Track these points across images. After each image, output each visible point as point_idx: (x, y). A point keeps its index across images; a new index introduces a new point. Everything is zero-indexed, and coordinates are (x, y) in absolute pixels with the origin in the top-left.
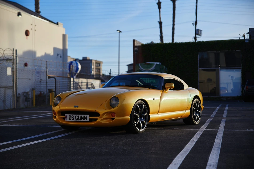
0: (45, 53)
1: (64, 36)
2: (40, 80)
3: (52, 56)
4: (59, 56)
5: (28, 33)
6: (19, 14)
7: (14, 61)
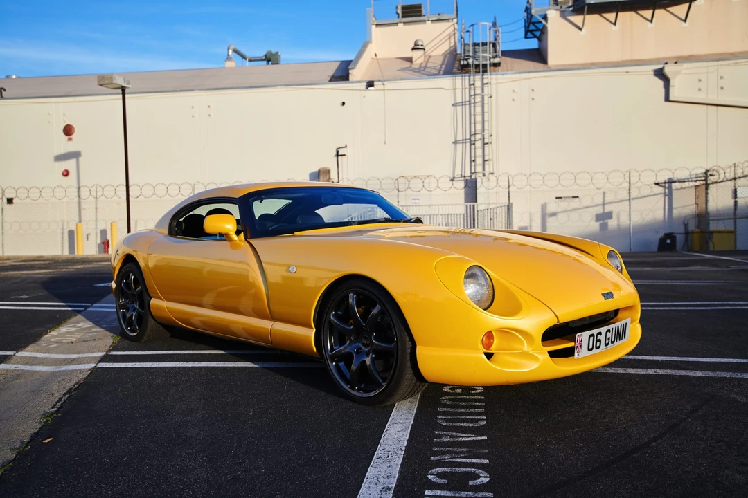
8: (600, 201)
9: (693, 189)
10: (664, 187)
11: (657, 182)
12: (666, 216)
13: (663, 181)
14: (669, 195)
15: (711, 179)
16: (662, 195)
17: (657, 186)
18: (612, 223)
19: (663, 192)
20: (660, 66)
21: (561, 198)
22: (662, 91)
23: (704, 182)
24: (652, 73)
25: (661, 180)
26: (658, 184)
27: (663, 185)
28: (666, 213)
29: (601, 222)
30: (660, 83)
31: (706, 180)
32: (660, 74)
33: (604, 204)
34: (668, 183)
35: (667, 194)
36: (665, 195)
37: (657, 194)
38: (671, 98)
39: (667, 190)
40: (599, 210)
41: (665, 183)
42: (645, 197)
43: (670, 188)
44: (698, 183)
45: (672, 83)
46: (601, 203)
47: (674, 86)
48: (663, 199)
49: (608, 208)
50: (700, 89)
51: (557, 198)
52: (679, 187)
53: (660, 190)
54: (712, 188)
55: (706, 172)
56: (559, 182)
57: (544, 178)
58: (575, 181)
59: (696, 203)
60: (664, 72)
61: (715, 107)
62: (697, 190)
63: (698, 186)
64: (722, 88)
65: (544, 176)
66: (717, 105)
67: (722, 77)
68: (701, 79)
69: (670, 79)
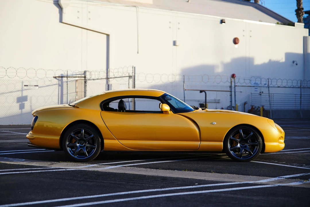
0: (270, 60)
1: (305, 39)
2: (260, 92)
3: (283, 63)
4: (295, 63)
5: (237, 41)
6: (222, 22)
7: (133, 77)
9: (74, 82)
10: (59, 80)
11: (54, 76)
13: (58, 76)
14: (61, 85)
15: (88, 77)
16: (57, 85)
17: (55, 79)
19: (58, 83)
21: (28, 86)
22: (58, 15)
23: (83, 78)
24: (52, 2)
27: (58, 78)
29: (20, 103)
30: (57, 10)
31: (85, 77)
32: (57, 3)
33: (22, 91)
34: (61, 77)
36: (59, 85)
37: (54, 85)
38: (64, 21)
39: (60, 82)
41: (59, 77)
42: (47, 86)
43: (62, 80)
44: (77, 79)
45: (64, 10)
46: (21, 89)
47: (65, 13)
48: (58, 87)
49: (25, 93)
50: (78, 18)
51: (25, 86)
53: (56, 81)
54: (89, 82)
55: (85, 72)
56: (27, 74)
57: (17, 71)
58: (36, 75)
59: (77, 91)
60: (59, 3)
61: (86, 30)
62: (77, 83)
63: (77, 80)
64: (90, 19)
65: (17, 70)
66: (87, 29)
67: (89, 12)
68: (79, 11)
69: (63, 8)
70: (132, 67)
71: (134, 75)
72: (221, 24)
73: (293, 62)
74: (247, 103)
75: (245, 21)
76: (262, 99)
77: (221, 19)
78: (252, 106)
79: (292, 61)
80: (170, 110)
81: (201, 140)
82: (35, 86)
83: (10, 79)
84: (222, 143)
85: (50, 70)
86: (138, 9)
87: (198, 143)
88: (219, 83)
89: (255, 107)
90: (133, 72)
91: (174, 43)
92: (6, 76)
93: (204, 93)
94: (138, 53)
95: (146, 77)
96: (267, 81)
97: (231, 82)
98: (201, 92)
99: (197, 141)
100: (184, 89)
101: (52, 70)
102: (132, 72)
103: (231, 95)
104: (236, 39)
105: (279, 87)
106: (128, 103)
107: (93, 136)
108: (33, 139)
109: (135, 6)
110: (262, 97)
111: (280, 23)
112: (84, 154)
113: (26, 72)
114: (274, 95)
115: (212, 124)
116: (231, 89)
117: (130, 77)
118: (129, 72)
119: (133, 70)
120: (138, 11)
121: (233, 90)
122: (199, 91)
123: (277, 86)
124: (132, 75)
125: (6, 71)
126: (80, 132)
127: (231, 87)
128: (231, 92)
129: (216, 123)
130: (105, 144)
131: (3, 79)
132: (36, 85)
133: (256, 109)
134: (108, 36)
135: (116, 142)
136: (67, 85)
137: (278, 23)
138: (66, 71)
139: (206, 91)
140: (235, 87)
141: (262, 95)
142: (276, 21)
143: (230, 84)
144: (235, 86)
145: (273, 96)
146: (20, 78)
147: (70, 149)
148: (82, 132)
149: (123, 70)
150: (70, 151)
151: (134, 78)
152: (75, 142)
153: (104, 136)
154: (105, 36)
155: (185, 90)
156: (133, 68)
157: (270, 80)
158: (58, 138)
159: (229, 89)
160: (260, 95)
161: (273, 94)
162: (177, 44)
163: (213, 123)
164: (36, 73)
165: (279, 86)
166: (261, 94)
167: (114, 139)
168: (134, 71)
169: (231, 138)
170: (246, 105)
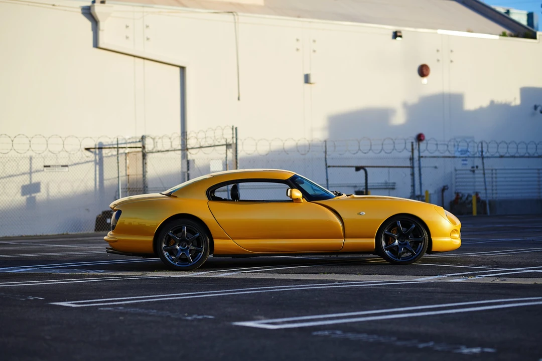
2: (473, 167)
3: (517, 107)
4: (539, 109)
5: (425, 71)
6: (396, 35)
7: (234, 146)
8: (26, 168)
9: (125, 157)
10: (95, 154)
11: (87, 147)
12: (98, 187)
13: (93, 147)
14: (100, 163)
15: (149, 146)
16: (93, 163)
17: (88, 153)
18: (41, 196)
19: (93, 159)
20: (89, 4)
21: (49, 166)
22: (90, 34)
23: (140, 150)
24: (80, 10)
25: (91, 145)
26: (87, 149)
27: (94, 150)
28: (98, 183)
29: (28, 196)
30: (88, 24)
31: (144, 147)
32: (88, 12)
33: (30, 173)
34: (99, 148)
35: (98, 161)
36: (96, 164)
37: (88, 162)
38: (101, 45)
39: (97, 157)
40: (25, 180)
41: (96, 148)
42: (75, 164)
43: (100, 154)
44: (127, 151)
45: (102, 25)
46: (29, 171)
47: (103, 30)
48: (93, 167)
49: (36, 178)
50: (127, 37)
51: (45, 166)
52: (110, 154)
53: (90, 156)
54: (150, 157)
55: (143, 138)
56: (47, 146)
57: (30, 141)
58: (64, 147)
59: (128, 174)
60: (92, 12)
61: (142, 60)
62: (128, 158)
63: (128, 153)
64: (148, 39)
65: (30, 139)
66: (144, 58)
67: (147, 27)
68: (128, 25)
69: (99, 21)
70: (232, 127)
71: (235, 142)
72: (394, 40)
73: (536, 107)
74: (447, 189)
75: (440, 31)
76: (477, 180)
77: (395, 31)
78: (457, 194)
79: (533, 105)
80: (303, 197)
81: (345, 237)
82: (63, 166)
83: (19, 155)
84: (374, 240)
85: (87, 137)
86: (236, 17)
87: (341, 241)
88: (391, 153)
89: (463, 195)
90: (233, 137)
91: (307, 79)
92: (13, 151)
93: (362, 171)
94: (239, 99)
95: (256, 145)
96: (480, 145)
97: (413, 150)
98: (358, 169)
99: (340, 237)
100: (326, 164)
101: (91, 138)
102: (231, 136)
103: (413, 174)
104: (424, 68)
105: (501, 157)
106: (226, 193)
107: (198, 235)
108: (116, 241)
109: (232, 12)
110: (476, 176)
111: (508, 32)
112: (187, 260)
113: (47, 141)
114: (498, 171)
115: (359, 214)
116: (413, 163)
117: (228, 146)
118: (226, 136)
119: (233, 134)
120: (236, 21)
121: (416, 164)
122: (354, 169)
123: (497, 155)
124: (231, 142)
125: (12, 141)
126: (180, 230)
127: (412, 159)
128: (412, 167)
129: (364, 213)
130: (215, 246)
131: (7, 155)
132: (64, 164)
133: (464, 199)
134: (183, 69)
135: (230, 242)
136: (118, 163)
137: (504, 35)
138: (114, 138)
139: (367, 168)
140: (419, 160)
141: (476, 172)
142: (501, 29)
143: (410, 154)
144: (420, 157)
145: (496, 174)
146: (36, 153)
147: (168, 254)
148: (183, 230)
149: (214, 133)
150: (168, 256)
151: (236, 148)
152: (175, 244)
153: (214, 235)
154: (178, 69)
155: (329, 167)
156: (233, 129)
157: (485, 145)
158: (151, 239)
159: (408, 164)
160: (471, 173)
161: (496, 170)
162: (312, 79)
163: (361, 213)
164: (63, 144)
165: (502, 154)
166: (473, 171)
167: (228, 239)
168: (235, 136)
169: (386, 233)
170: (446, 193)
